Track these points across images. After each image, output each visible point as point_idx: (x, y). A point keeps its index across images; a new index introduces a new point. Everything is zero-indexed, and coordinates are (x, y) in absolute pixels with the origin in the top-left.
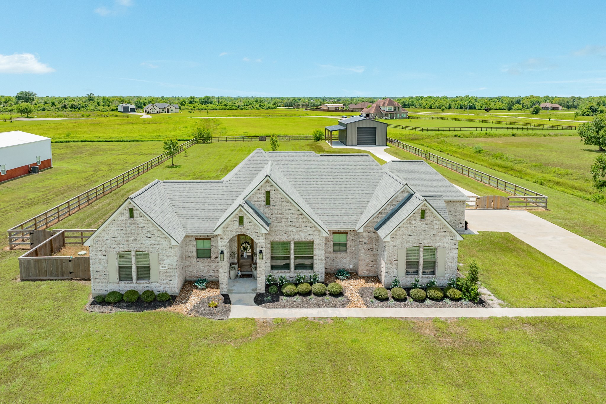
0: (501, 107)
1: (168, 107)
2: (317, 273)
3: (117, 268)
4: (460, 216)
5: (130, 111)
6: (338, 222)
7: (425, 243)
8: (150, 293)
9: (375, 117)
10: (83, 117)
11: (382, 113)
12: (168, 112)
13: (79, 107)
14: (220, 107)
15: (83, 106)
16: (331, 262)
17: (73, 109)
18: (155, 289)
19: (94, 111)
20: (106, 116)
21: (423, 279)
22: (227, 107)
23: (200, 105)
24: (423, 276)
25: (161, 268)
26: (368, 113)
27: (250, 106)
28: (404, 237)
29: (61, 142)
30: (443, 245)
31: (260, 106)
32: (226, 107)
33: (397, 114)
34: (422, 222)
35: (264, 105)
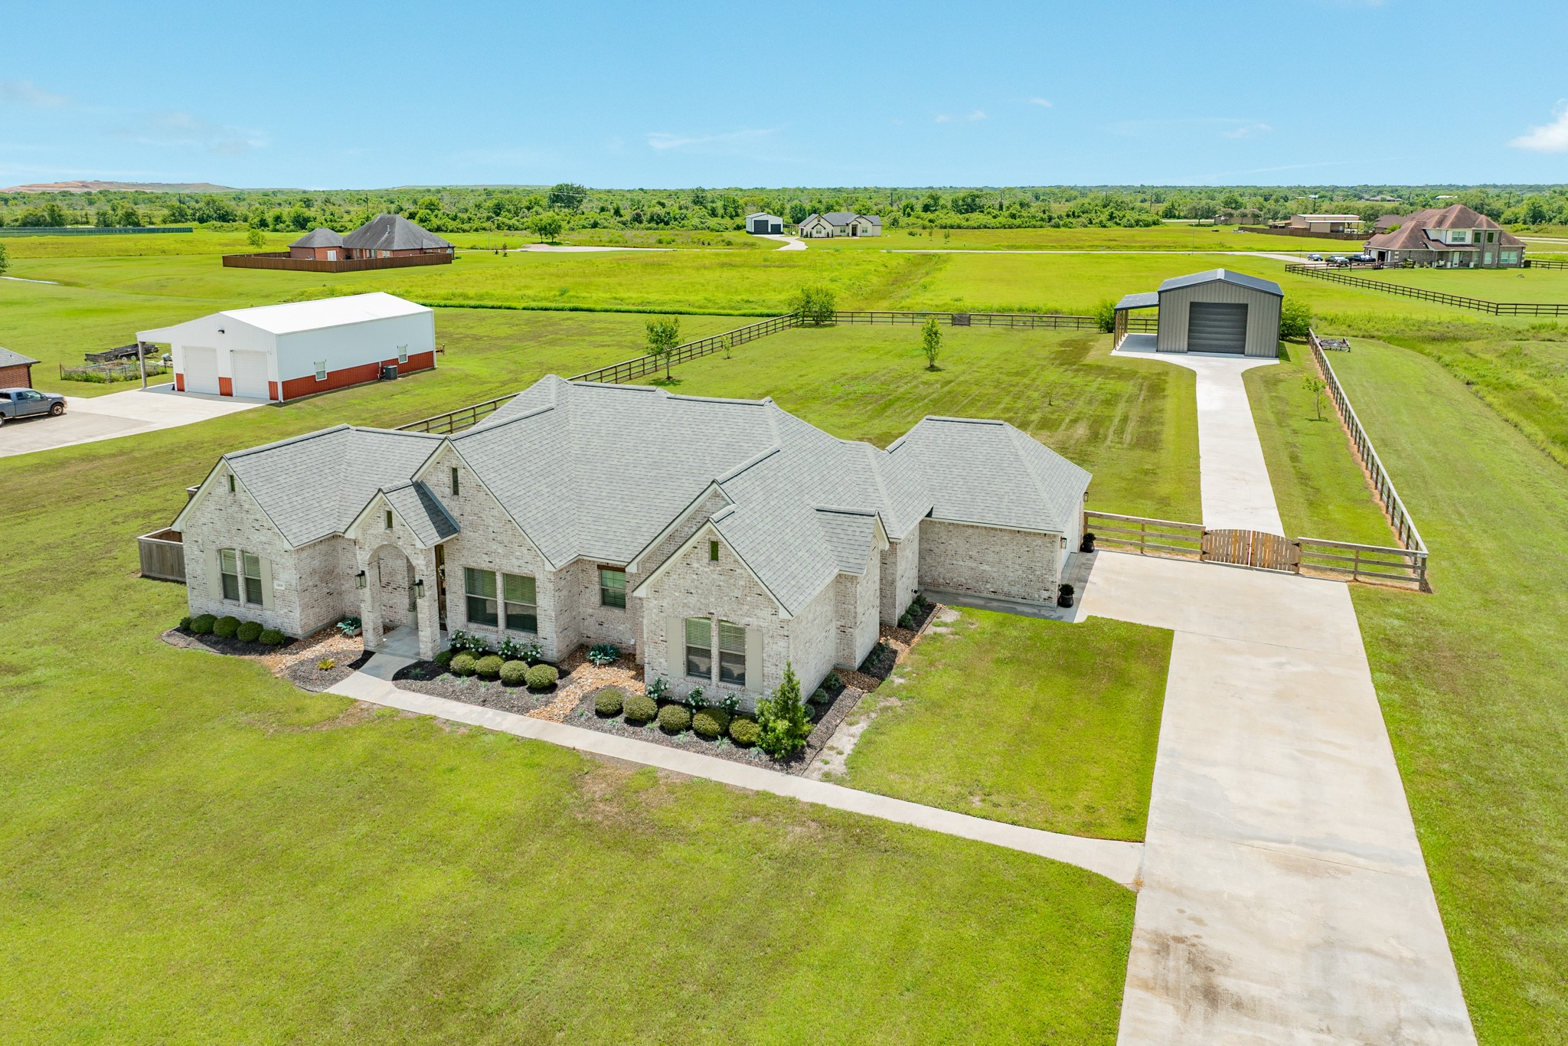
1: (855, 223)
2: (542, 642)
3: (219, 576)
4: (1044, 572)
5: (770, 230)
6: (608, 545)
7: (720, 612)
8: (257, 627)
9: (1406, 260)
10: (660, 245)
11: (1431, 249)
12: (854, 234)
13: (666, 219)
14: (1000, 219)
15: (677, 217)
16: (598, 627)
17: (653, 225)
18: (270, 621)
19: (696, 228)
20: (706, 243)
21: (716, 691)
22: (1018, 222)
23: (952, 214)
24: (720, 684)
25: (276, 587)
26: (1383, 249)
27: (1084, 219)
28: (677, 594)
29: (533, 309)
30: (756, 623)
31: (1111, 217)
32: (1013, 220)
33: (1481, 254)
34: (711, 568)
35: (1124, 216)
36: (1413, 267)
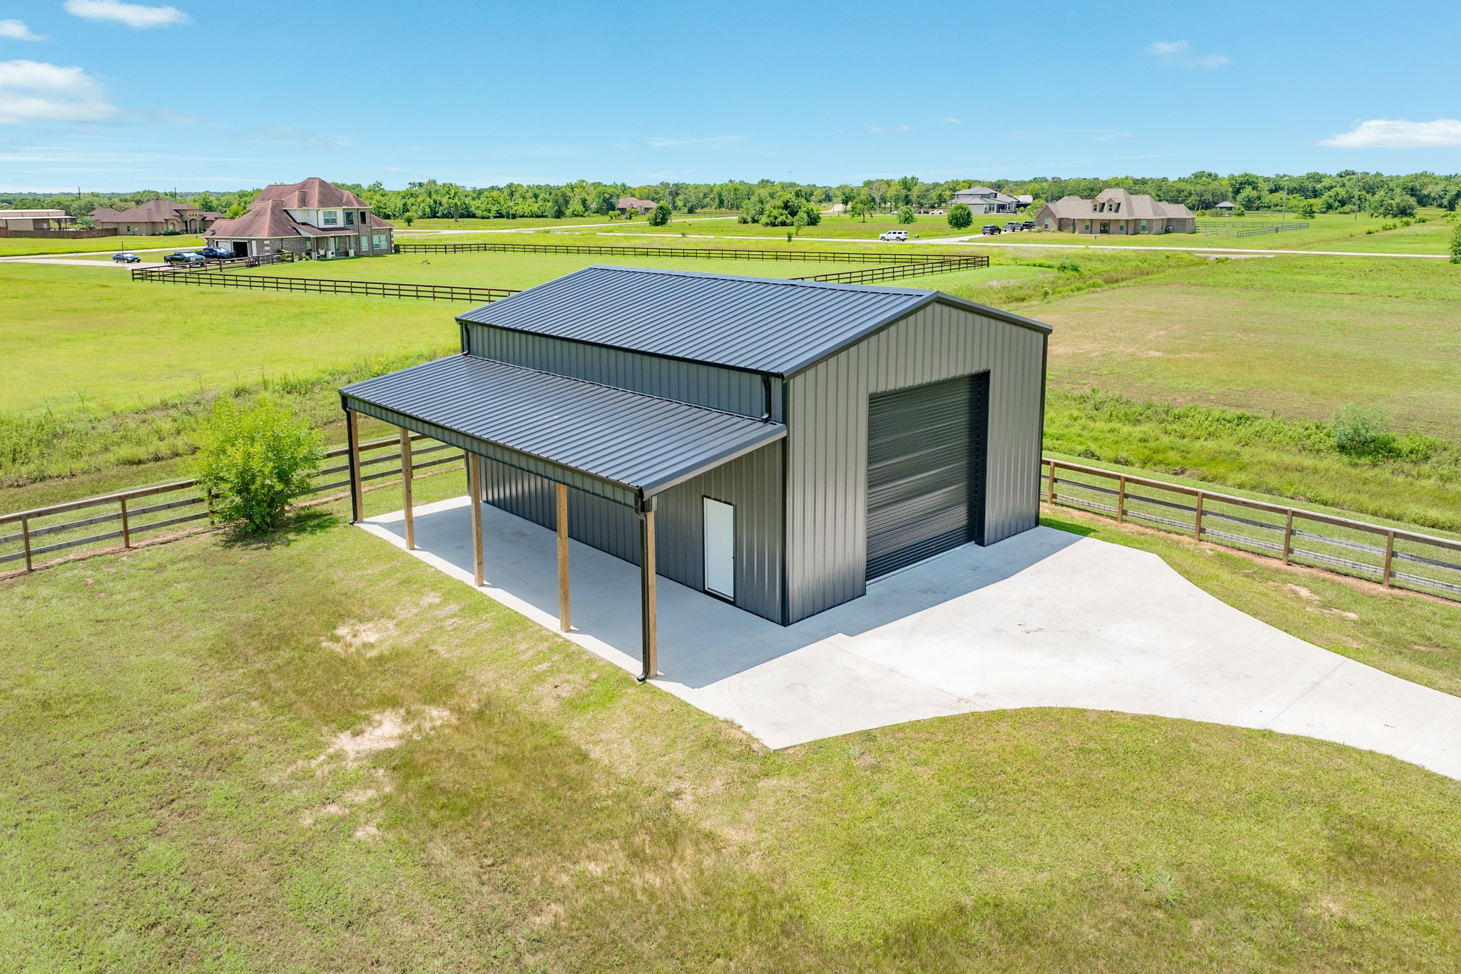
0: (535, 208)
9: (279, 252)
11: (305, 234)
33: (358, 239)
36: (292, 261)
